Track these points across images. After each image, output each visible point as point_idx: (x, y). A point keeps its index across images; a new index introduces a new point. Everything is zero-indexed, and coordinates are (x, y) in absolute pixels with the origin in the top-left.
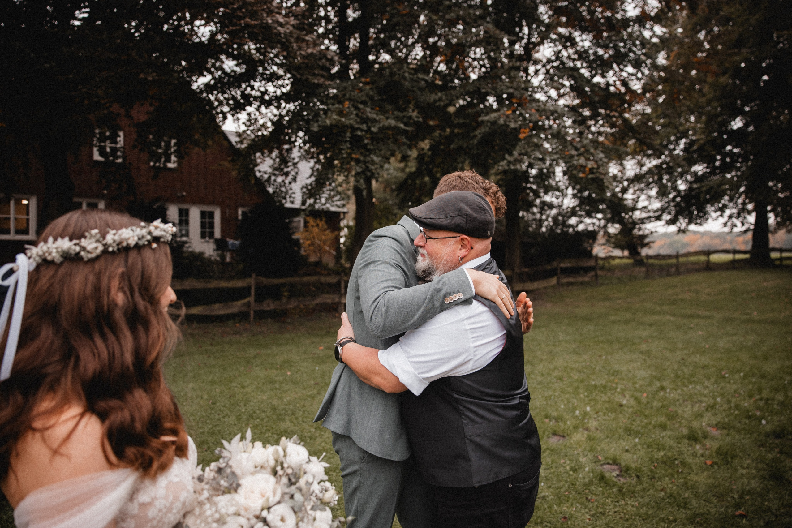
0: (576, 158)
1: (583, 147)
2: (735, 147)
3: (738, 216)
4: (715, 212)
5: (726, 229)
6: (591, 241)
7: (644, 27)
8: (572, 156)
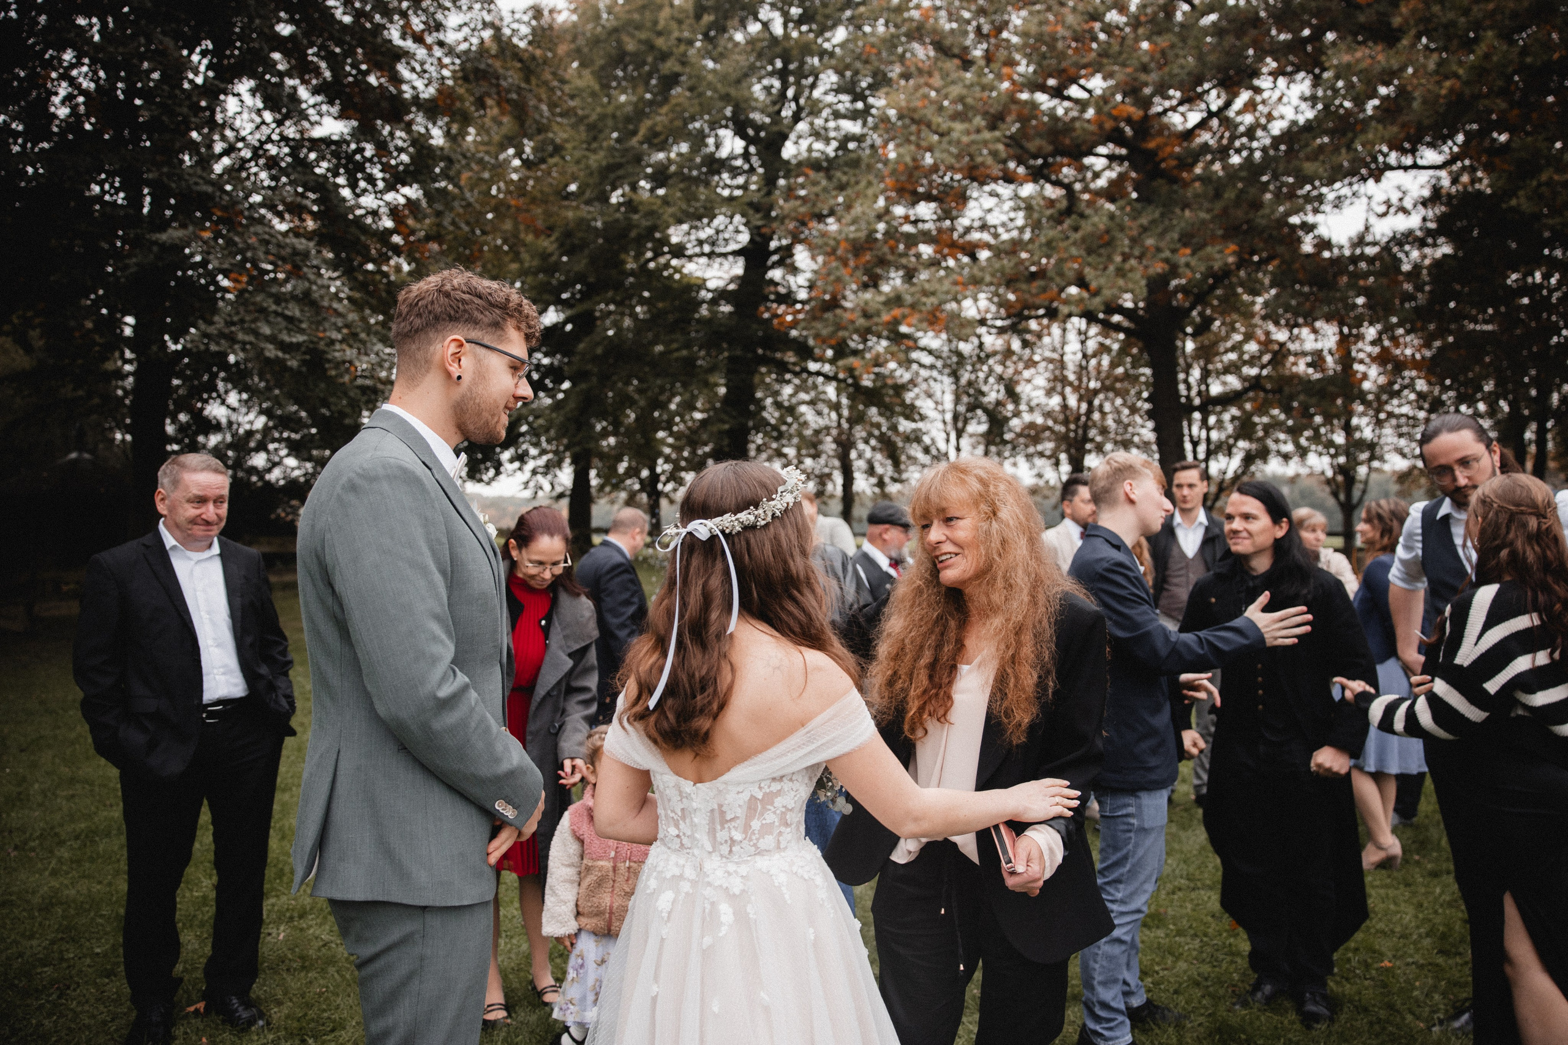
0: (338, 346)
1: (347, 326)
2: (546, 355)
3: (545, 474)
4: (511, 461)
5: (528, 494)
6: (294, 502)
7: (434, 124)
8: (332, 342)
